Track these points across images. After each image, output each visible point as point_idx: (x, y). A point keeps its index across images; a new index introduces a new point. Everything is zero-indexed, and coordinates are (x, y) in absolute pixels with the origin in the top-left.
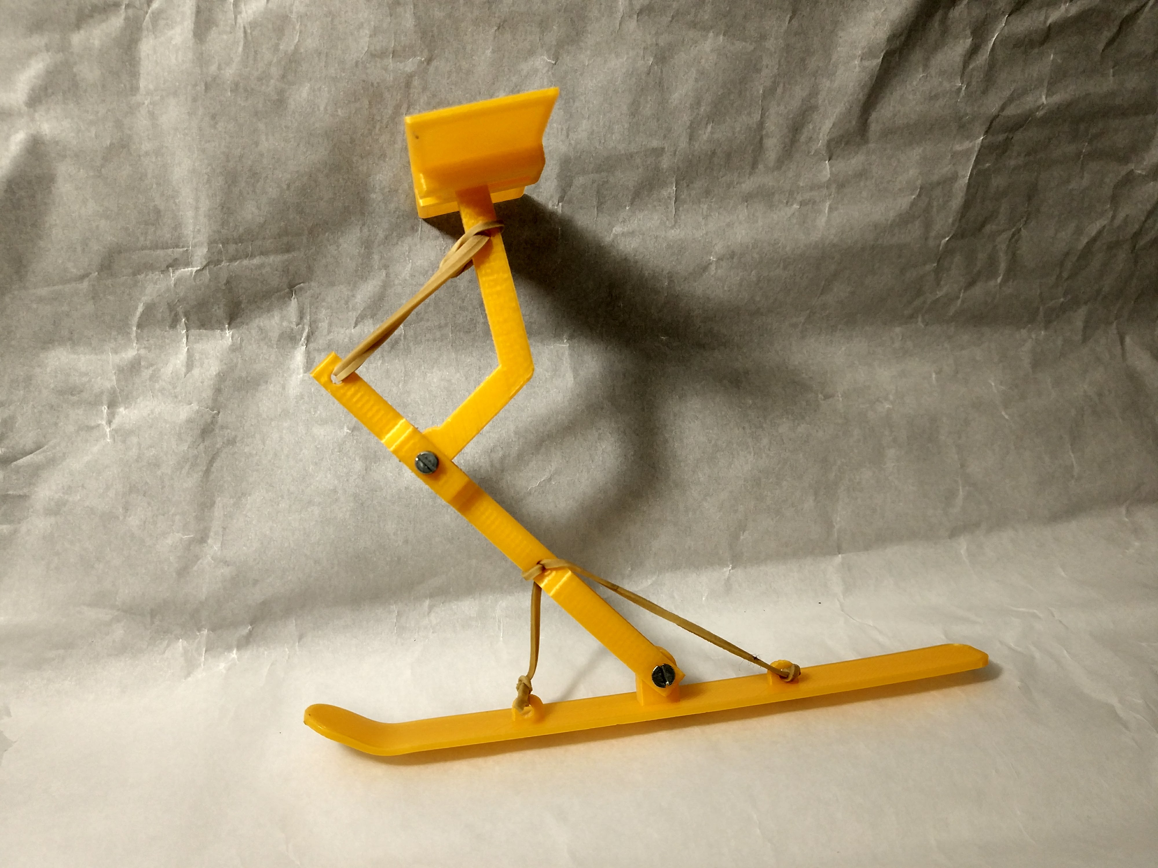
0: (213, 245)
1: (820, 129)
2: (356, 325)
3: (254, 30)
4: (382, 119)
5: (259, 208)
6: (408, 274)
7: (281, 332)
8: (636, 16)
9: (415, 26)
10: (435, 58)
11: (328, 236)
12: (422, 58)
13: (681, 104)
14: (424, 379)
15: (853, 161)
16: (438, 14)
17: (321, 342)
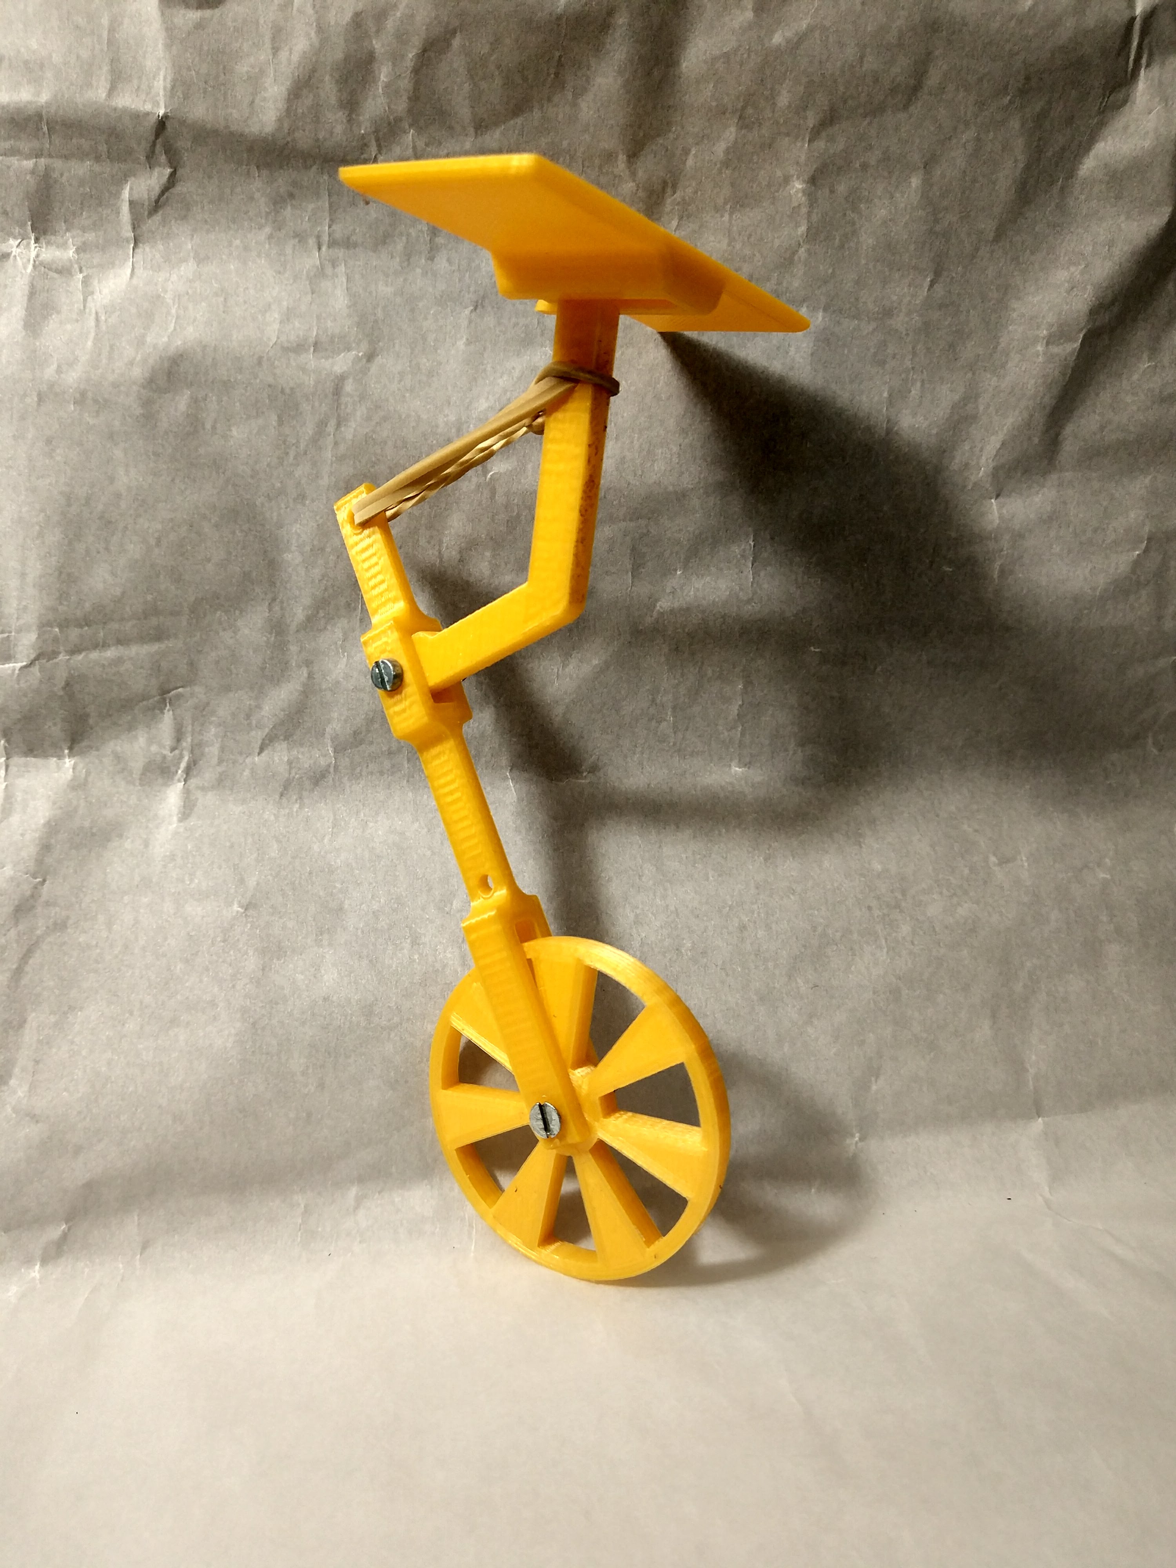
0: (44, 629)
1: (981, 450)
2: (261, 750)
3: (110, 317)
4: (298, 441)
5: (113, 574)
6: (342, 674)
7: (147, 760)
9: (349, 307)
10: (379, 354)
11: (221, 616)
12: (359, 352)
14: (363, 832)
15: (1037, 499)
16: (385, 290)
17: (207, 776)
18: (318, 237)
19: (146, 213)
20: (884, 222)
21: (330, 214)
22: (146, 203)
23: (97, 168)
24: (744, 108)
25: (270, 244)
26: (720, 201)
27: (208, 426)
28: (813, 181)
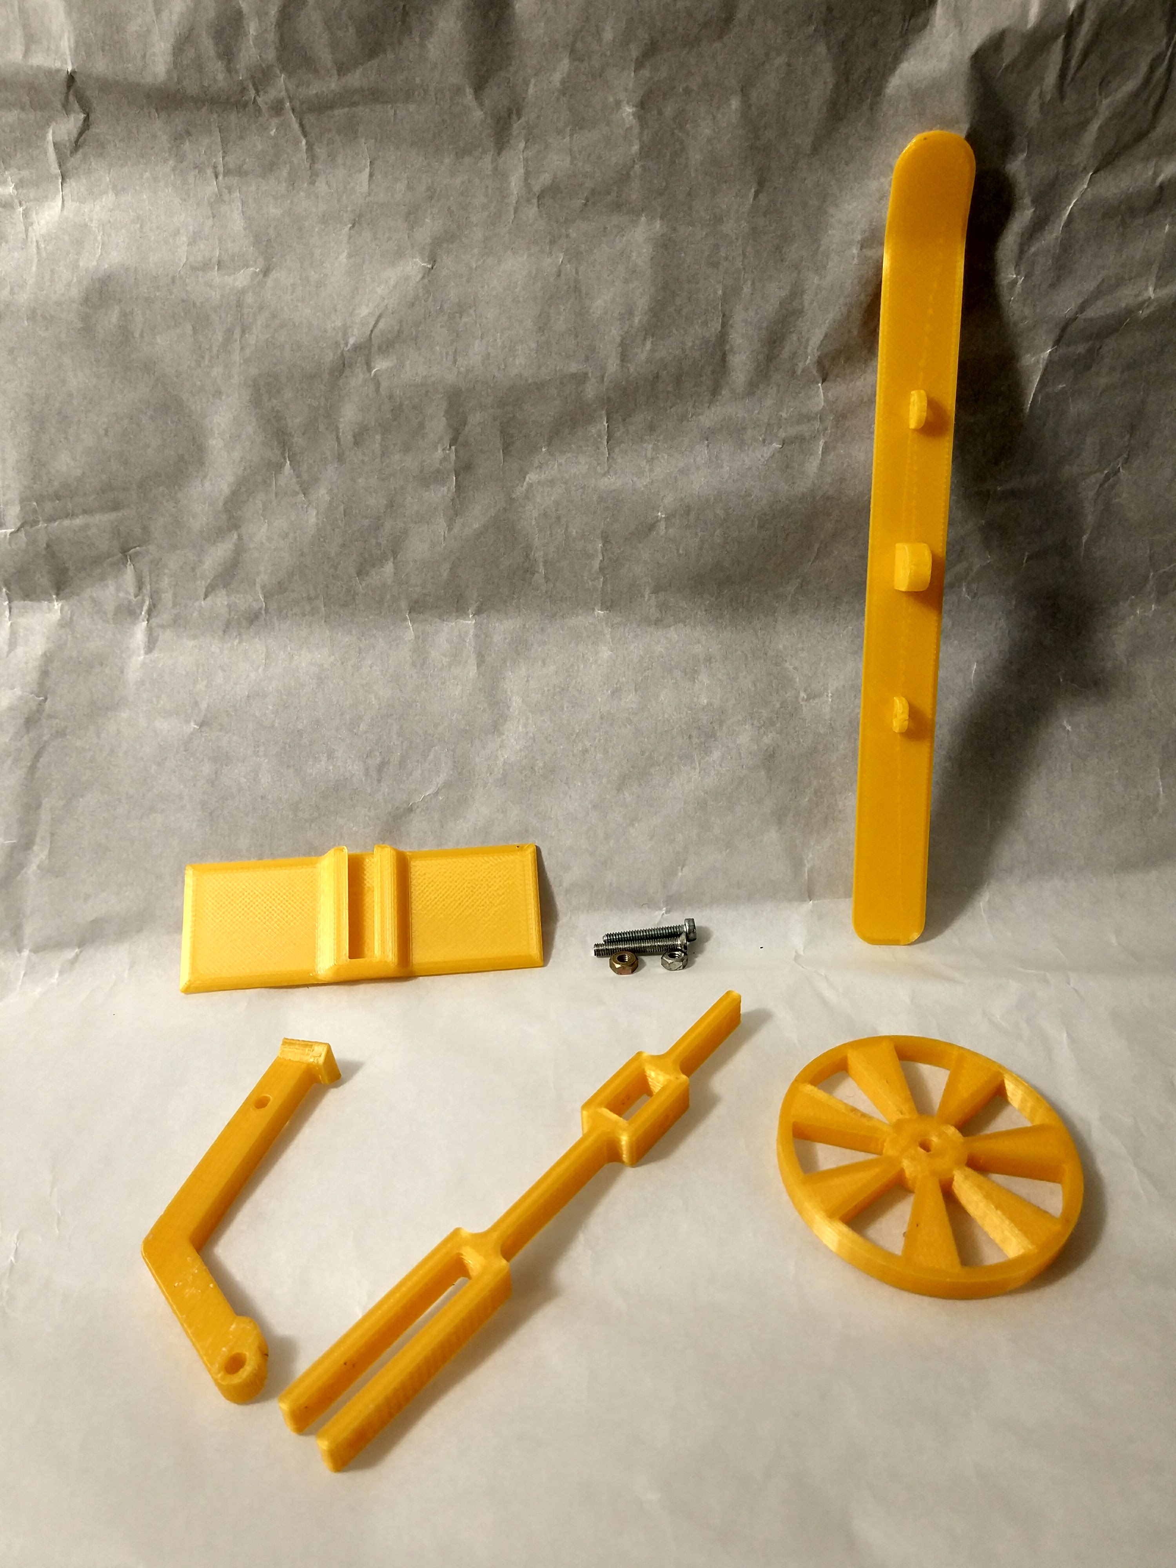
0: (25, 503)
1: (807, 340)
2: (206, 596)
3: (48, 245)
4: (211, 347)
5: (75, 459)
6: (264, 537)
7: (117, 604)
8: (535, 201)
9: (245, 229)
10: (274, 268)
11: (163, 490)
12: (256, 268)
13: (606, 313)
14: (290, 663)
15: (859, 383)
16: (274, 211)
17: (165, 616)
18: (215, 167)
19: (69, 152)
20: (709, 141)
21: (223, 148)
22: (68, 145)
23: (23, 116)
24: (574, 43)
25: (174, 175)
26: (561, 125)
27: (137, 335)
28: (642, 105)
